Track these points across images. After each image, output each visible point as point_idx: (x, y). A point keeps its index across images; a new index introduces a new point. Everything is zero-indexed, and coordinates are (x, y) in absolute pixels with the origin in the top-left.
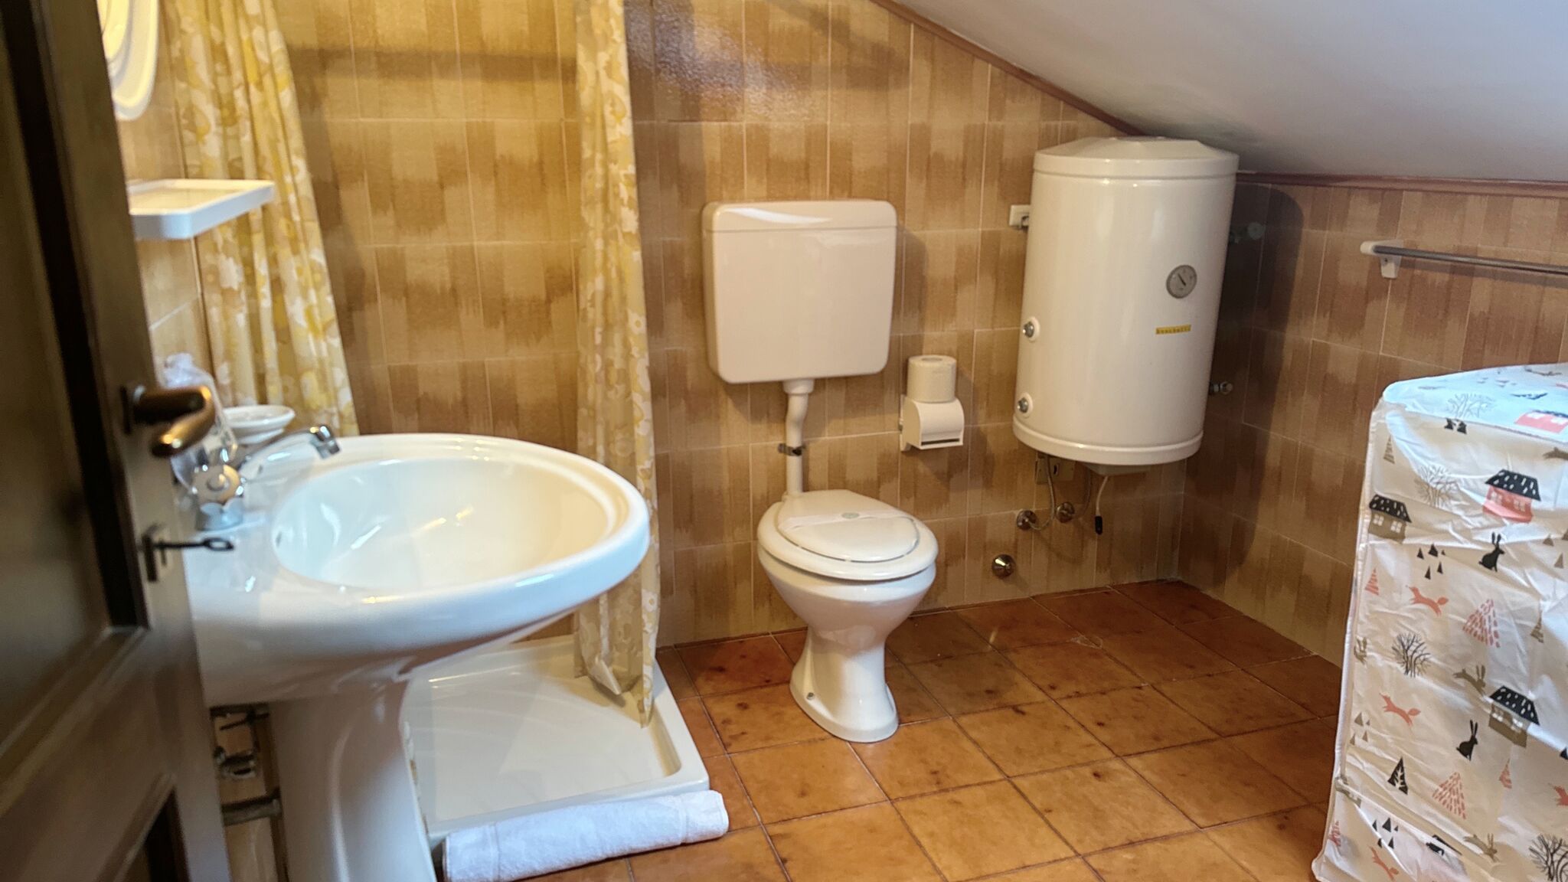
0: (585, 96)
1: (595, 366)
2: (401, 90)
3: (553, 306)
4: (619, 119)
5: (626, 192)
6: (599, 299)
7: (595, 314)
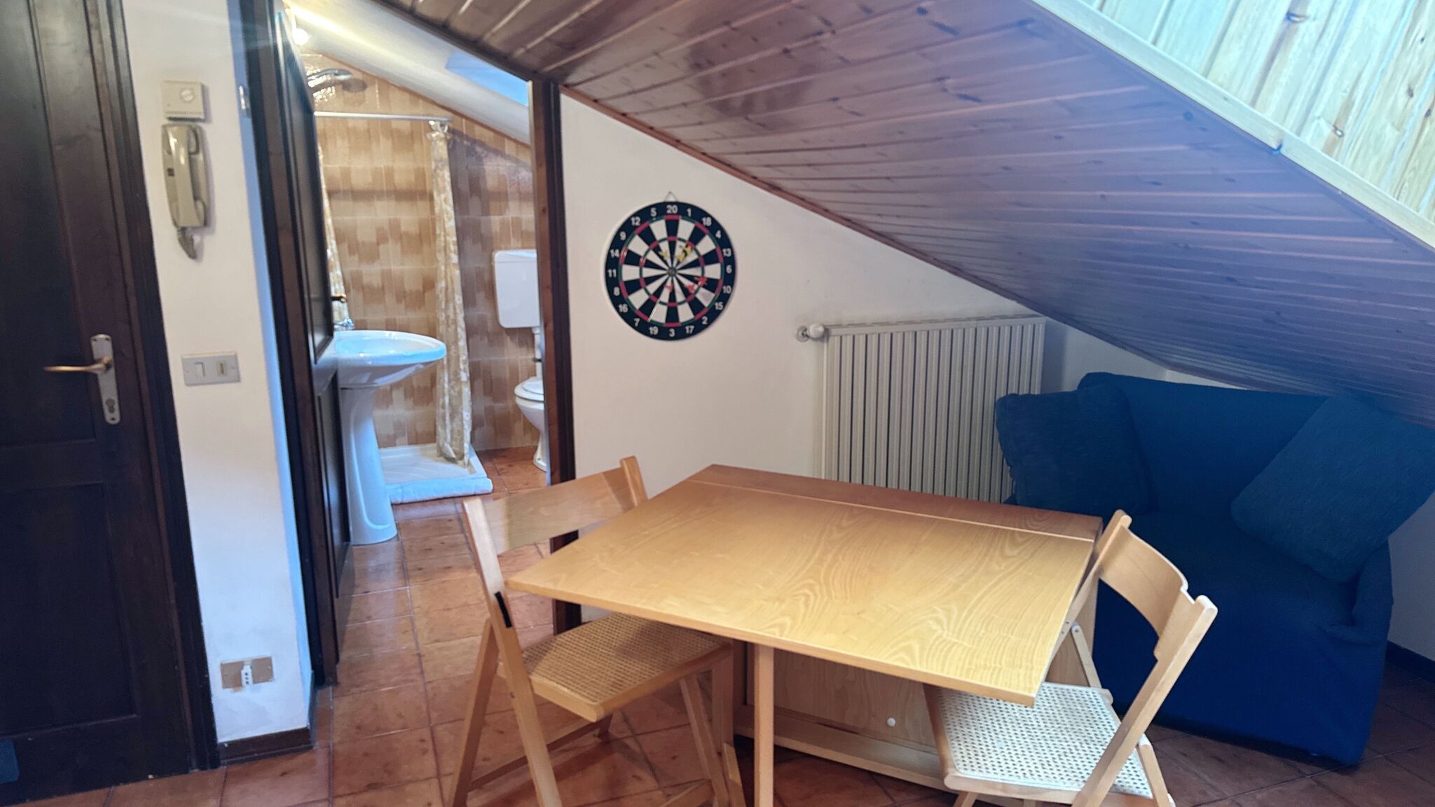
0: (437, 210)
1: (442, 317)
2: (361, 205)
3: (426, 295)
4: (450, 219)
5: (453, 248)
6: (443, 291)
7: (442, 296)
